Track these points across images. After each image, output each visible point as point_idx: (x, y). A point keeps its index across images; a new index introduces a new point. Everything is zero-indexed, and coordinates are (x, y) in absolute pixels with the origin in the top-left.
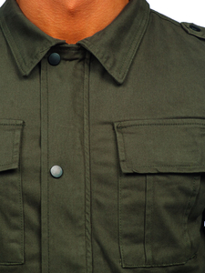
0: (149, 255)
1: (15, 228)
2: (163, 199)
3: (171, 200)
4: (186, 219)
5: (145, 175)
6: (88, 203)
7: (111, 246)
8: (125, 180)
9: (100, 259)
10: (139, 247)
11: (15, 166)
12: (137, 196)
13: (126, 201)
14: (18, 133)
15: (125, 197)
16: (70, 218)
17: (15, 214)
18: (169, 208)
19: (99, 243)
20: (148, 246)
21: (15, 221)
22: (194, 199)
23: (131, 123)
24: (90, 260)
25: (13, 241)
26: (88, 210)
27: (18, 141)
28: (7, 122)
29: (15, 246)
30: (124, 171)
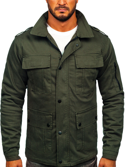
0: (83, 91)
1: (49, 83)
2: (87, 75)
3: (88, 75)
4: (92, 80)
5: (82, 68)
6: (68, 77)
7: (73, 88)
8: (77, 70)
9: (71, 92)
10: (80, 89)
11: (49, 66)
12: (80, 75)
13: (77, 76)
14: (49, 58)
15: (77, 75)
16: (63, 81)
17: (49, 79)
18: (88, 77)
19: (70, 87)
20: (83, 88)
21: (49, 81)
22: (94, 75)
23: (79, 55)
24: (68, 92)
25: (49, 87)
26: (68, 78)
27: (50, 60)
28: (46, 55)
29: (49, 88)
30: (77, 67)
